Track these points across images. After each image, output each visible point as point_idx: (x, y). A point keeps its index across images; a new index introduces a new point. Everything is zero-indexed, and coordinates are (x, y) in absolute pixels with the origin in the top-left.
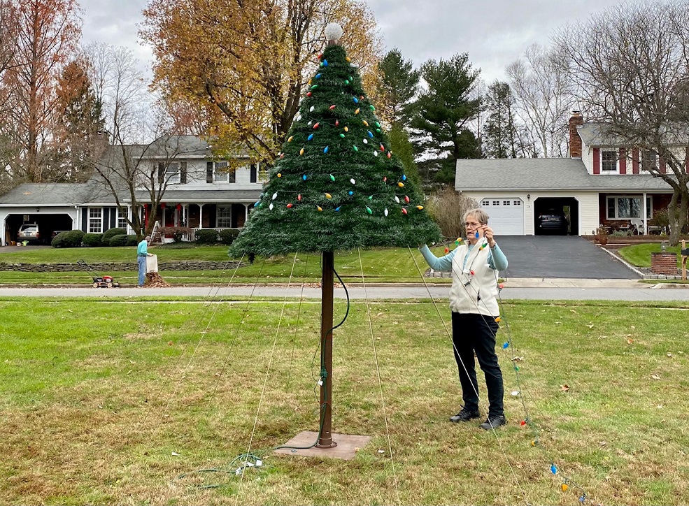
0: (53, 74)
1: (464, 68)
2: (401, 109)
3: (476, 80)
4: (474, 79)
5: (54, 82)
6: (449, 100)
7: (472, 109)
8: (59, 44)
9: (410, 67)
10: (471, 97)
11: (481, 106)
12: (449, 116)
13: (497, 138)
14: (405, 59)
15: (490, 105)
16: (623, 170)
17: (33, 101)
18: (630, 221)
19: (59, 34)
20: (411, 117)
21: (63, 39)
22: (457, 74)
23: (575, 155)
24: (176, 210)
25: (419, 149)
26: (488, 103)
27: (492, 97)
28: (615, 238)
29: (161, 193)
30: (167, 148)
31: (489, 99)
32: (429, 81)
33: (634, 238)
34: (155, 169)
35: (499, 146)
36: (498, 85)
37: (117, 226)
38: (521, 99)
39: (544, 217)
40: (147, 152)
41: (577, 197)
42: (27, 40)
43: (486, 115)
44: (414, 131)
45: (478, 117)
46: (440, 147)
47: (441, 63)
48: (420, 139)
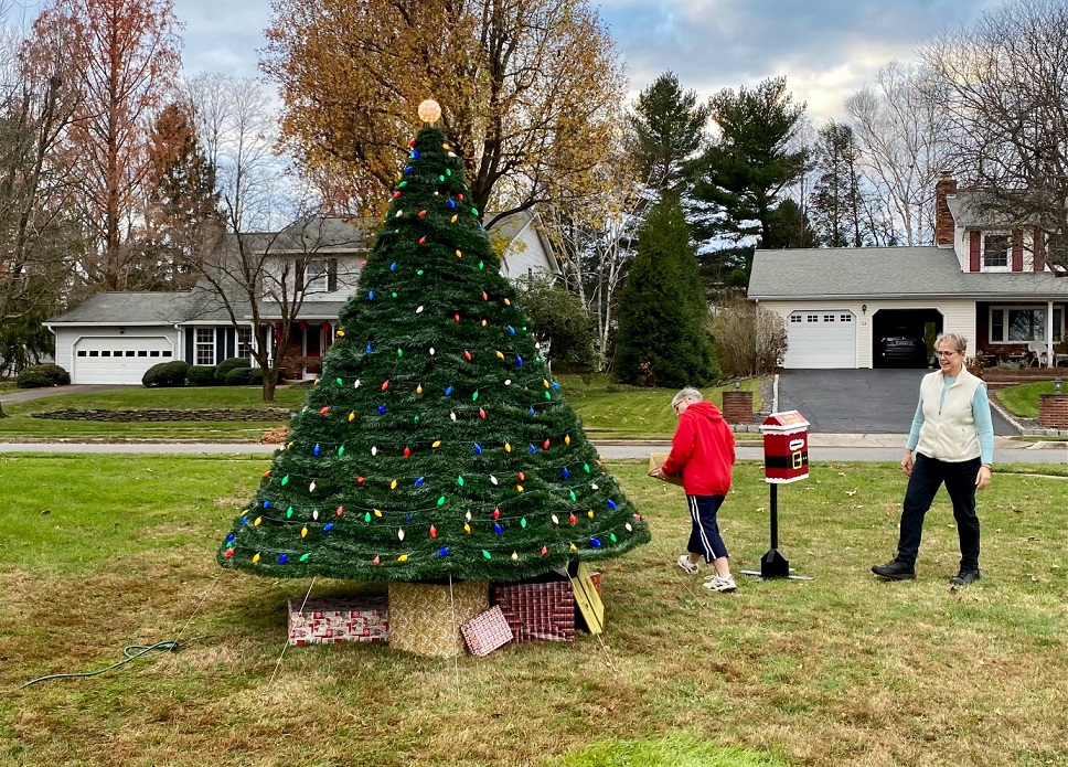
0: (142, 126)
1: (779, 101)
2: (677, 169)
3: (798, 121)
4: (795, 118)
5: (143, 138)
6: (755, 154)
7: (792, 168)
8: (148, 80)
9: (691, 102)
10: (788, 147)
11: (806, 162)
12: (753, 179)
13: (832, 213)
14: (685, 89)
15: (821, 160)
16: (1018, 266)
17: (112, 168)
18: (1027, 345)
19: (149, 64)
20: (692, 181)
21: (153, 73)
22: (766, 111)
23: (943, 241)
24: (322, 332)
25: (704, 233)
26: (817, 158)
27: (824, 147)
28: (997, 372)
29: (297, 305)
30: (304, 239)
31: (819, 151)
32: (722, 124)
33: (1029, 373)
34: (287, 270)
35: (835, 225)
36: (834, 129)
37: (236, 356)
38: (869, 151)
39: (890, 339)
40: (275, 244)
41: (942, 309)
42: (102, 74)
43: (813, 177)
44: (698, 205)
45: (802, 180)
46: (739, 230)
47: (743, 96)
48: (708, 217)
